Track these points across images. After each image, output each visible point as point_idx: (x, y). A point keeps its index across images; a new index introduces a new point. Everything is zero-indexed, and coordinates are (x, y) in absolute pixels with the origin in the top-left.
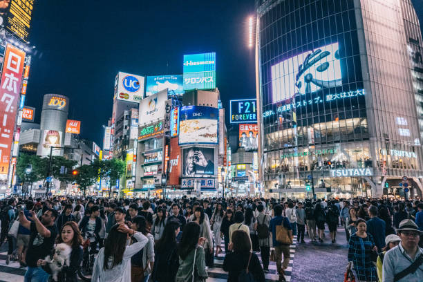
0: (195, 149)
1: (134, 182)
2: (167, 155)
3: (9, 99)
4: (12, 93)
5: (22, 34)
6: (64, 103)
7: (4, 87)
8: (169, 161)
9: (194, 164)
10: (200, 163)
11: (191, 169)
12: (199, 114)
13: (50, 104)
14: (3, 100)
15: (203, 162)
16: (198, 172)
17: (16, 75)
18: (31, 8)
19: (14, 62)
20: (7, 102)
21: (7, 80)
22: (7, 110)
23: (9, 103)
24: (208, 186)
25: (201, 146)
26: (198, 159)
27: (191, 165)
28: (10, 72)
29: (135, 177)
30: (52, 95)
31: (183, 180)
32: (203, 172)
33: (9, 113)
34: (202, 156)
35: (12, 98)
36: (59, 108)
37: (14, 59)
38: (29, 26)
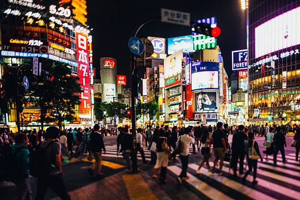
0: (203, 93)
1: (165, 117)
2: (184, 98)
3: (83, 68)
4: (84, 64)
5: (83, 20)
7: (79, 60)
8: (186, 102)
9: (202, 103)
10: (206, 103)
11: (201, 107)
12: (205, 68)
14: (80, 69)
15: (208, 102)
16: (205, 109)
17: (85, 51)
19: (82, 42)
20: (83, 70)
21: (80, 54)
22: (84, 75)
23: (84, 70)
24: (212, 119)
25: (207, 91)
26: (205, 100)
27: (201, 105)
28: (81, 49)
29: (165, 113)
31: (195, 115)
32: (208, 109)
33: (85, 77)
34: (207, 98)
35: (86, 67)
37: (82, 40)
38: (86, 14)
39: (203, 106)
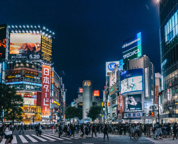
0: (129, 96)
1: (110, 116)
2: (118, 101)
3: (46, 87)
4: (47, 84)
6: (90, 83)
7: (44, 83)
8: (119, 104)
9: (128, 104)
10: (132, 104)
11: (127, 108)
13: (85, 85)
14: (44, 87)
15: (134, 102)
16: (131, 109)
17: (48, 77)
18: (51, 46)
19: (46, 72)
20: (46, 88)
21: (45, 79)
22: (46, 91)
23: (47, 88)
24: (137, 117)
25: (132, 93)
26: (131, 102)
27: (127, 105)
28: (45, 76)
29: (110, 114)
30: (85, 81)
32: (134, 109)
33: (47, 92)
34: (133, 99)
35: (48, 86)
36: (88, 86)
37: (46, 70)
38: (51, 55)
39: (130, 106)
